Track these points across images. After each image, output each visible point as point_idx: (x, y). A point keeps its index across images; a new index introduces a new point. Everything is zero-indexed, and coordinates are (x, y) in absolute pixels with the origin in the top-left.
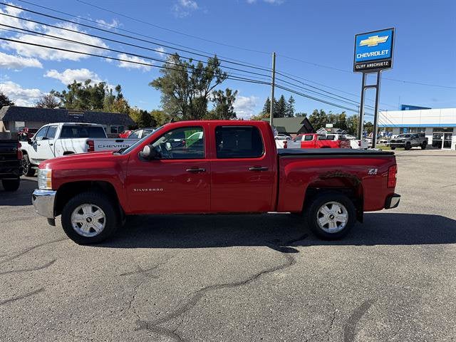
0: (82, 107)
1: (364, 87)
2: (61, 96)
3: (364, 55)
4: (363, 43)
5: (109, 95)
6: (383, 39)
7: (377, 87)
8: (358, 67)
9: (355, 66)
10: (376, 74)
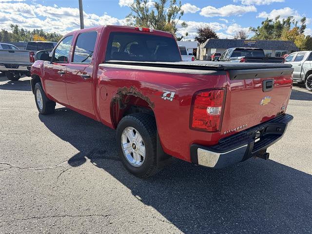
0: (266, 37)
2: (257, 31)
5: (294, 27)
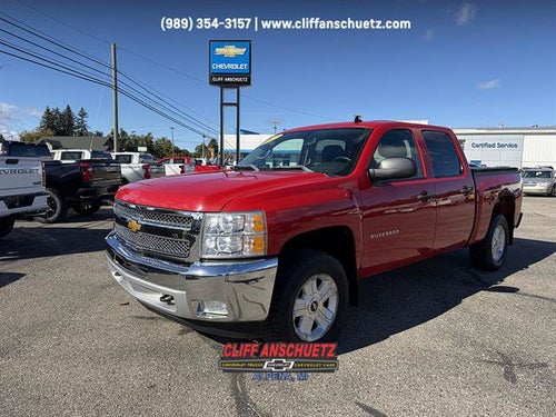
1: (222, 104)
3: (221, 66)
4: (219, 51)
6: (241, 51)
7: (237, 105)
8: (214, 79)
9: (211, 78)
10: (236, 90)
